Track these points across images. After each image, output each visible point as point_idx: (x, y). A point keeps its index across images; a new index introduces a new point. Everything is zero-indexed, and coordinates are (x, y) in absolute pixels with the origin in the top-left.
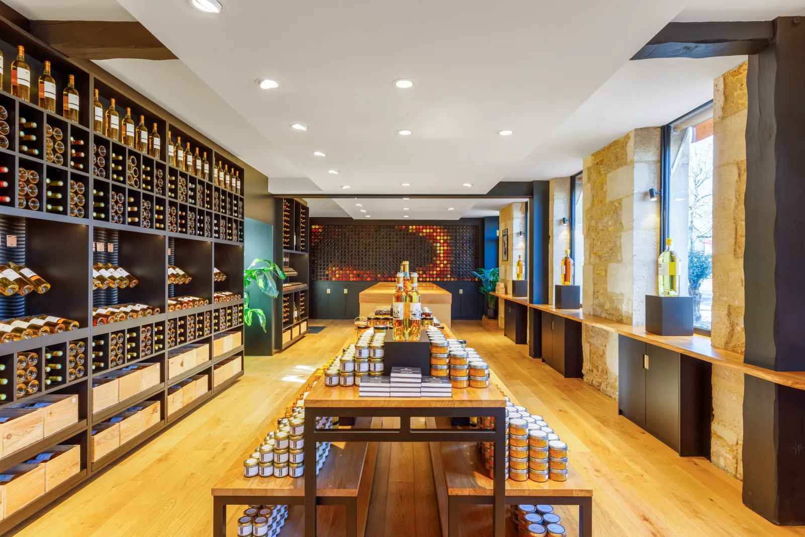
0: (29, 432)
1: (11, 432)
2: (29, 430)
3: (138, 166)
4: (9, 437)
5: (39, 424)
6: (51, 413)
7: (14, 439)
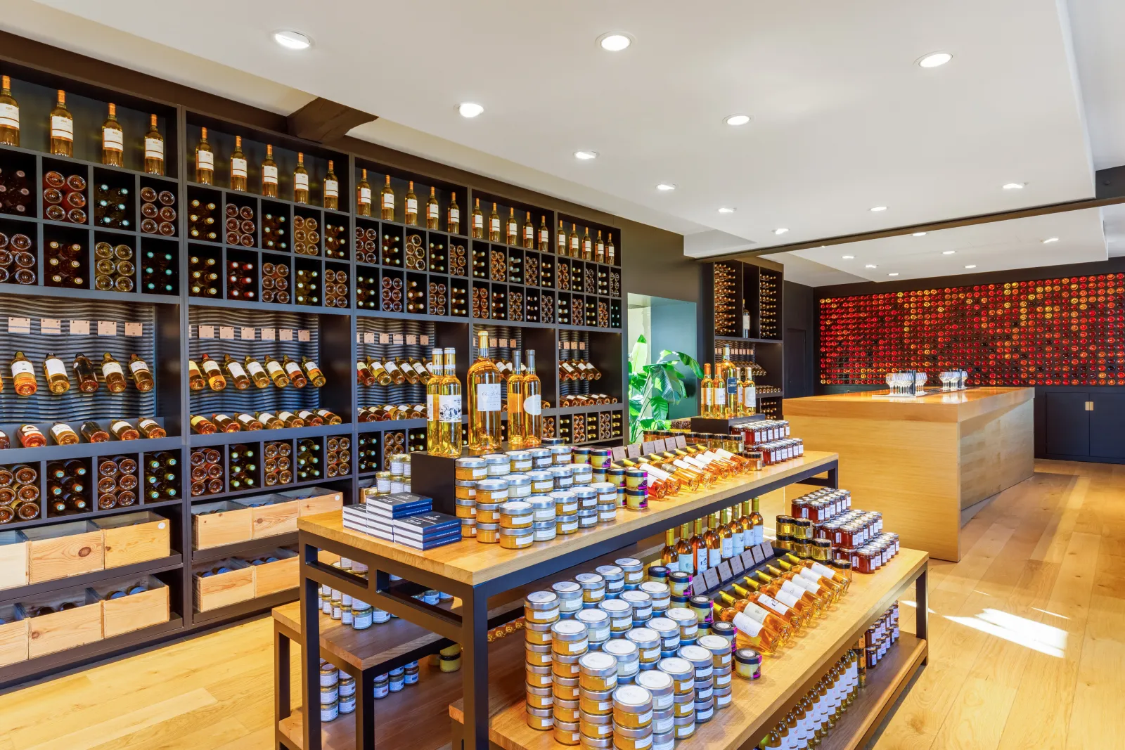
0: (283, 521)
1: (262, 517)
2: (282, 519)
3: (423, 245)
4: (260, 521)
5: (293, 515)
6: (308, 507)
7: (264, 524)
